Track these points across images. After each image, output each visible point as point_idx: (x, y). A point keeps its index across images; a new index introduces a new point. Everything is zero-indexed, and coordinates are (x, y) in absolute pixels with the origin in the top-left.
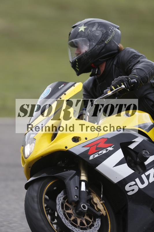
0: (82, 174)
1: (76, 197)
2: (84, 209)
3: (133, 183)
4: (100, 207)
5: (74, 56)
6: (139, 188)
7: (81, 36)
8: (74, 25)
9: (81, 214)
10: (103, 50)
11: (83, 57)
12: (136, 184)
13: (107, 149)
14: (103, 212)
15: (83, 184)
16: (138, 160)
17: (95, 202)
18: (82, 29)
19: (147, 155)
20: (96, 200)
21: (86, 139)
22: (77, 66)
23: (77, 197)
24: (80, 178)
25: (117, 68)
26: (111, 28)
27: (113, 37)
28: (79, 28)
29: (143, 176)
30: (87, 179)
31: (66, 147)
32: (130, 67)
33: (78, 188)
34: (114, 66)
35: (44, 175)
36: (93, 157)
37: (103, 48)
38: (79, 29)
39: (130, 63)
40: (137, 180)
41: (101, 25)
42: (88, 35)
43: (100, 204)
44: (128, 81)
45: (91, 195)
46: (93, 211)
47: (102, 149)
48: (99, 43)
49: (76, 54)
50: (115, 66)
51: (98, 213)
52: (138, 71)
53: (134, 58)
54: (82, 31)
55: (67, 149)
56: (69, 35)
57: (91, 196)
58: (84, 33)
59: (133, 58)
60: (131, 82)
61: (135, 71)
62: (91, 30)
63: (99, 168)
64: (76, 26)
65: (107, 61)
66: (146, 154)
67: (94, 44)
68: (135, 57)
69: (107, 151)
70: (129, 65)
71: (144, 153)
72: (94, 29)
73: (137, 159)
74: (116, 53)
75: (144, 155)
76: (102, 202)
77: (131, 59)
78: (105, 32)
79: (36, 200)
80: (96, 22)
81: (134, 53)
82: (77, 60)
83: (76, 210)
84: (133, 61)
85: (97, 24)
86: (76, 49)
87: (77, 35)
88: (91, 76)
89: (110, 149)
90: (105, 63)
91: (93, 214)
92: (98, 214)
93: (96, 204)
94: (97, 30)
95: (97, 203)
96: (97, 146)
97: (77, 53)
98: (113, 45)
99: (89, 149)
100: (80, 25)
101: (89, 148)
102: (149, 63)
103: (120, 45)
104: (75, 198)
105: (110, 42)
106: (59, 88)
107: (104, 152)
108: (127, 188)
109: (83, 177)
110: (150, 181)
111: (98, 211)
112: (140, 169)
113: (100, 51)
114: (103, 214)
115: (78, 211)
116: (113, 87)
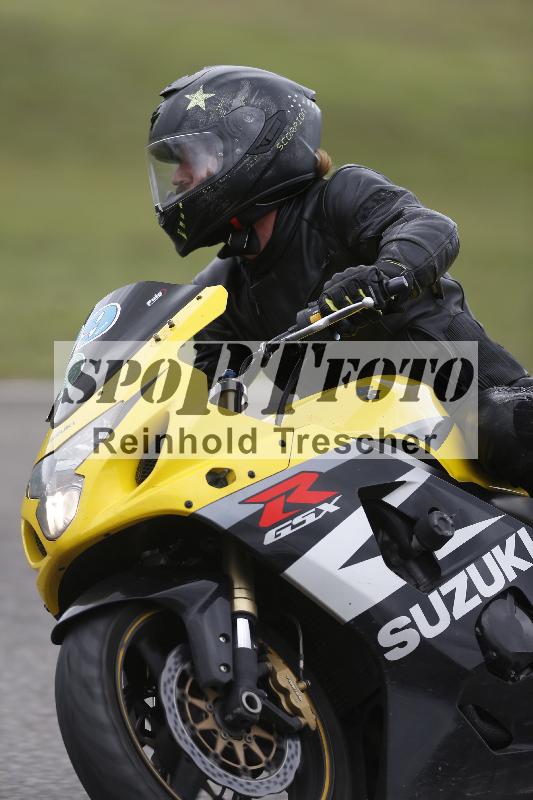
0: (238, 593)
1: (222, 668)
2: (251, 710)
3: (404, 620)
4: (301, 701)
5: (169, 192)
6: (422, 638)
7: (195, 127)
8: (167, 89)
9: (238, 726)
10: (270, 172)
11: (202, 194)
12: (413, 625)
13: (319, 507)
14: (310, 718)
15: (243, 625)
16: (415, 542)
17: (283, 683)
18: (198, 100)
19: (447, 529)
20: (285, 677)
21: (252, 475)
22: (181, 224)
23: (228, 670)
24: (232, 605)
25: (314, 232)
26: (293, 97)
27: (301, 129)
28: (187, 96)
29: (434, 598)
30: (254, 608)
31: (189, 505)
32: (370, 233)
33: (227, 640)
34: (305, 225)
35: (116, 596)
36: (276, 536)
37: (271, 164)
38: (189, 101)
39: (365, 218)
40: (416, 611)
41: (260, 87)
42: (221, 121)
43: (299, 693)
44: (380, 282)
45: (267, 660)
46: (277, 715)
47: (303, 508)
48: (258, 148)
49: (175, 184)
50: (310, 224)
51: (292, 722)
52: (404, 247)
53: (378, 202)
54: (197, 107)
55: (192, 510)
56: (153, 121)
57: (269, 665)
58: (207, 113)
59: (375, 200)
60: (391, 285)
61: (394, 247)
62: (230, 105)
63: (295, 572)
64: (175, 91)
65: (280, 207)
66: (441, 525)
67: (238, 150)
68: (383, 196)
69: (320, 517)
70: (364, 225)
71: (436, 522)
72: (238, 101)
73: (412, 539)
74: (309, 181)
75: (436, 530)
76: (303, 685)
77: (370, 204)
78: (274, 111)
79: (98, 690)
80: (243, 79)
81: (377, 182)
82: (181, 205)
83: (223, 712)
84: (376, 211)
85: (247, 87)
86: (175, 166)
87: (181, 120)
88: (221, 255)
89: (329, 508)
90: (275, 213)
91: (277, 725)
92: (293, 725)
93: (286, 692)
94: (247, 105)
95: (291, 689)
96: (286, 498)
97: (179, 179)
98: (300, 154)
99: (263, 509)
100: (191, 88)
101: (262, 506)
102: (436, 222)
103: (323, 155)
104: (221, 673)
105: (292, 144)
106: (149, 303)
107: (310, 518)
108: (384, 637)
109: (243, 604)
110: (458, 615)
111: (292, 716)
112: (419, 574)
113: (257, 174)
114: (307, 725)
115: (230, 717)
116: (329, 302)
